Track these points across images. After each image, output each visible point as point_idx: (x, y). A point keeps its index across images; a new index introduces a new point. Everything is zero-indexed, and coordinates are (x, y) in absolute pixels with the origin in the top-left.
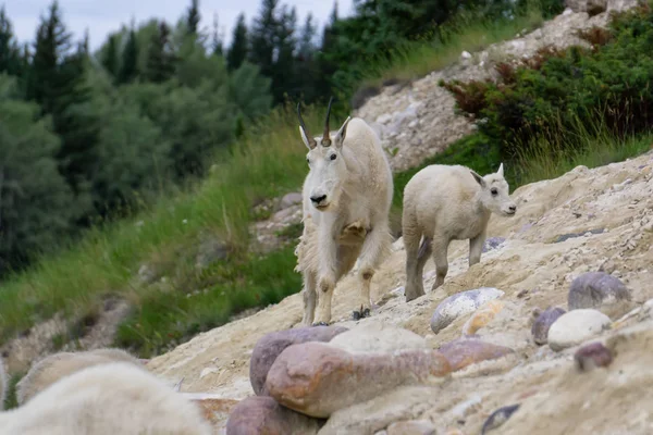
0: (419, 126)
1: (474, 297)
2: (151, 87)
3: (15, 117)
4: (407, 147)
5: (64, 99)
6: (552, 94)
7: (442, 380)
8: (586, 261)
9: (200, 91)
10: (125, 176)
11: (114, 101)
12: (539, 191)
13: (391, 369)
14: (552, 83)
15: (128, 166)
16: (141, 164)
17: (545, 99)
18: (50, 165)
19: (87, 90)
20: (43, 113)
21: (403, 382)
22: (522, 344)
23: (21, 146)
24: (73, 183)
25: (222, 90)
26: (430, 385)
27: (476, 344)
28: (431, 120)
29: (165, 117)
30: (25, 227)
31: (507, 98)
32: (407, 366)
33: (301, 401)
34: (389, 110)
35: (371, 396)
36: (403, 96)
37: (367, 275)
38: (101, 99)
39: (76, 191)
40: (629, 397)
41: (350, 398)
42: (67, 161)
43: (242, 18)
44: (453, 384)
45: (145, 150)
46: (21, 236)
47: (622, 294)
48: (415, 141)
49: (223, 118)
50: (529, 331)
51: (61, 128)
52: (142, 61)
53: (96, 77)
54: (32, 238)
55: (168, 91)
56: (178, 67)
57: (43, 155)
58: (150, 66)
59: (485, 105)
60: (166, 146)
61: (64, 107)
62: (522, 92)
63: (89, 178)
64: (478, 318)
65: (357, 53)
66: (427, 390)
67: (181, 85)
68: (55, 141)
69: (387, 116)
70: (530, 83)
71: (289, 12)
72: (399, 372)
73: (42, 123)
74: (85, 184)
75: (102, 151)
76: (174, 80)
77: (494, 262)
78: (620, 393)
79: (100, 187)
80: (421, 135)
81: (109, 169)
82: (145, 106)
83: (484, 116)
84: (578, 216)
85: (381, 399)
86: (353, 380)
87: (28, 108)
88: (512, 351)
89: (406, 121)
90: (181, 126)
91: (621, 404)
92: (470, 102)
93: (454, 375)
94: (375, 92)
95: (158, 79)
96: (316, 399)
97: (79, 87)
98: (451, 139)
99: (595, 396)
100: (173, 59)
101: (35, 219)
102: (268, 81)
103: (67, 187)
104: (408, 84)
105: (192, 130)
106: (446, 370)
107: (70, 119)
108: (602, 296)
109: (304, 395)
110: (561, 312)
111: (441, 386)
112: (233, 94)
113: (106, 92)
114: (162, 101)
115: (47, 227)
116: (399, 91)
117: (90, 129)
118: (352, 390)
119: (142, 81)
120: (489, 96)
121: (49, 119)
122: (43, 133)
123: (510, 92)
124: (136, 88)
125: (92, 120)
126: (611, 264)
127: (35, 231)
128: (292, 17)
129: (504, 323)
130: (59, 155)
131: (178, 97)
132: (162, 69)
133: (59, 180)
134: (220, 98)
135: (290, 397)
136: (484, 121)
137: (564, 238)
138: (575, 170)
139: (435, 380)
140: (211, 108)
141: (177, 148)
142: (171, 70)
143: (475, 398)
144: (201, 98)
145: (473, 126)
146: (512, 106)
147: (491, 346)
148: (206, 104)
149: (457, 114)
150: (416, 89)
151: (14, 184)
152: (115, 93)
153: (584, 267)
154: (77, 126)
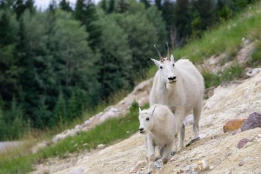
2: (119, 15)
3: (73, 26)
5: (89, 19)
9: (137, 16)
10: (112, 47)
11: (106, 20)
15: (113, 43)
16: (117, 42)
18: (85, 43)
20: (82, 25)
23: (75, 36)
24: (93, 49)
25: (145, 16)
29: (124, 25)
30: (77, 66)
38: (102, 19)
39: (95, 52)
42: (91, 42)
45: (119, 37)
46: (76, 69)
49: (145, 25)
51: (88, 30)
53: (100, 12)
54: (80, 70)
55: (125, 16)
56: (128, 7)
57: (82, 40)
60: (126, 36)
61: (89, 22)
63: (99, 47)
67: (130, 14)
68: (87, 35)
73: (82, 28)
74: (98, 50)
75: (103, 38)
76: (127, 12)
79: (103, 51)
81: (106, 44)
82: (118, 21)
87: (77, 23)
90: (130, 29)
95: (122, 12)
97: (95, 15)
100: (127, 5)
101: (81, 62)
102: (161, 12)
103: (91, 51)
105: (134, 30)
107: (91, 27)
112: (148, 17)
113: (104, 17)
114: (123, 20)
115: (85, 65)
117: (99, 30)
119: (116, 13)
121: (84, 27)
122: (82, 31)
124: (113, 15)
125: (100, 27)
127: (81, 67)
130: (89, 39)
131: (129, 18)
133: (89, 48)
134: (144, 18)
140: (141, 22)
141: (130, 37)
142: (127, 9)
144: (137, 18)
148: (139, 20)
151: (73, 50)
152: (106, 17)
154: (94, 29)
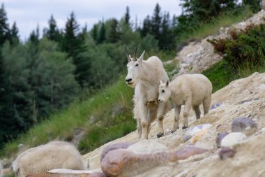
0: (201, 58)
1: (201, 128)
2: (111, 45)
4: (196, 66)
5: (78, 50)
6: (252, 43)
7: (174, 163)
8: (245, 112)
11: (96, 51)
12: (239, 83)
13: (153, 160)
14: (252, 39)
17: (250, 45)
19: (86, 47)
20: (69, 57)
21: (158, 165)
22: (212, 147)
24: (81, 84)
26: (169, 166)
27: (192, 148)
28: (205, 55)
31: (234, 46)
32: (159, 158)
33: (115, 174)
34: (192, 52)
35: (144, 171)
36: (197, 46)
37: (161, 119)
38: (91, 50)
40: (241, 170)
41: (136, 172)
43: (148, 17)
44: (179, 165)
47: (254, 126)
48: (199, 64)
50: (215, 142)
51: (76, 62)
52: (107, 35)
53: (89, 41)
55: (118, 47)
56: (121, 36)
58: (110, 36)
59: (226, 48)
61: (76, 54)
62: (240, 43)
64: (197, 137)
65: (184, 29)
66: (168, 168)
67: (123, 44)
69: (191, 54)
70: (243, 39)
71: (166, 14)
72: (156, 161)
73: (68, 60)
76: (120, 42)
77: (214, 113)
78: (237, 169)
80: (201, 61)
83: (225, 53)
84: (252, 93)
85: (148, 172)
86: (137, 164)
87: (63, 55)
88: (207, 151)
89: (197, 56)
91: (237, 174)
92: (220, 48)
93: (180, 161)
94: (186, 44)
95: (114, 42)
96: (121, 173)
97: (82, 46)
98: (213, 63)
99: (227, 170)
100: (120, 34)
104: (199, 41)
106: (176, 159)
107: (79, 59)
108: (245, 127)
109: (116, 171)
110: (228, 134)
111: (174, 166)
113: (93, 47)
116: (196, 44)
117: (87, 62)
118: (136, 169)
119: (107, 43)
120: (227, 45)
121: (71, 58)
122: (69, 64)
123: (235, 43)
124: (104, 45)
126: (254, 113)
128: (168, 16)
129: (206, 139)
132: (115, 37)
133: (75, 82)
135: (110, 172)
136: (226, 55)
137: (243, 102)
138: (254, 74)
139: (171, 164)
142: (119, 38)
143: (186, 171)
145: (222, 57)
146: (236, 49)
147: (199, 149)
149: (215, 52)
150: (202, 43)
151: (58, 85)
152: (97, 47)
153: (244, 114)
154: (82, 61)
